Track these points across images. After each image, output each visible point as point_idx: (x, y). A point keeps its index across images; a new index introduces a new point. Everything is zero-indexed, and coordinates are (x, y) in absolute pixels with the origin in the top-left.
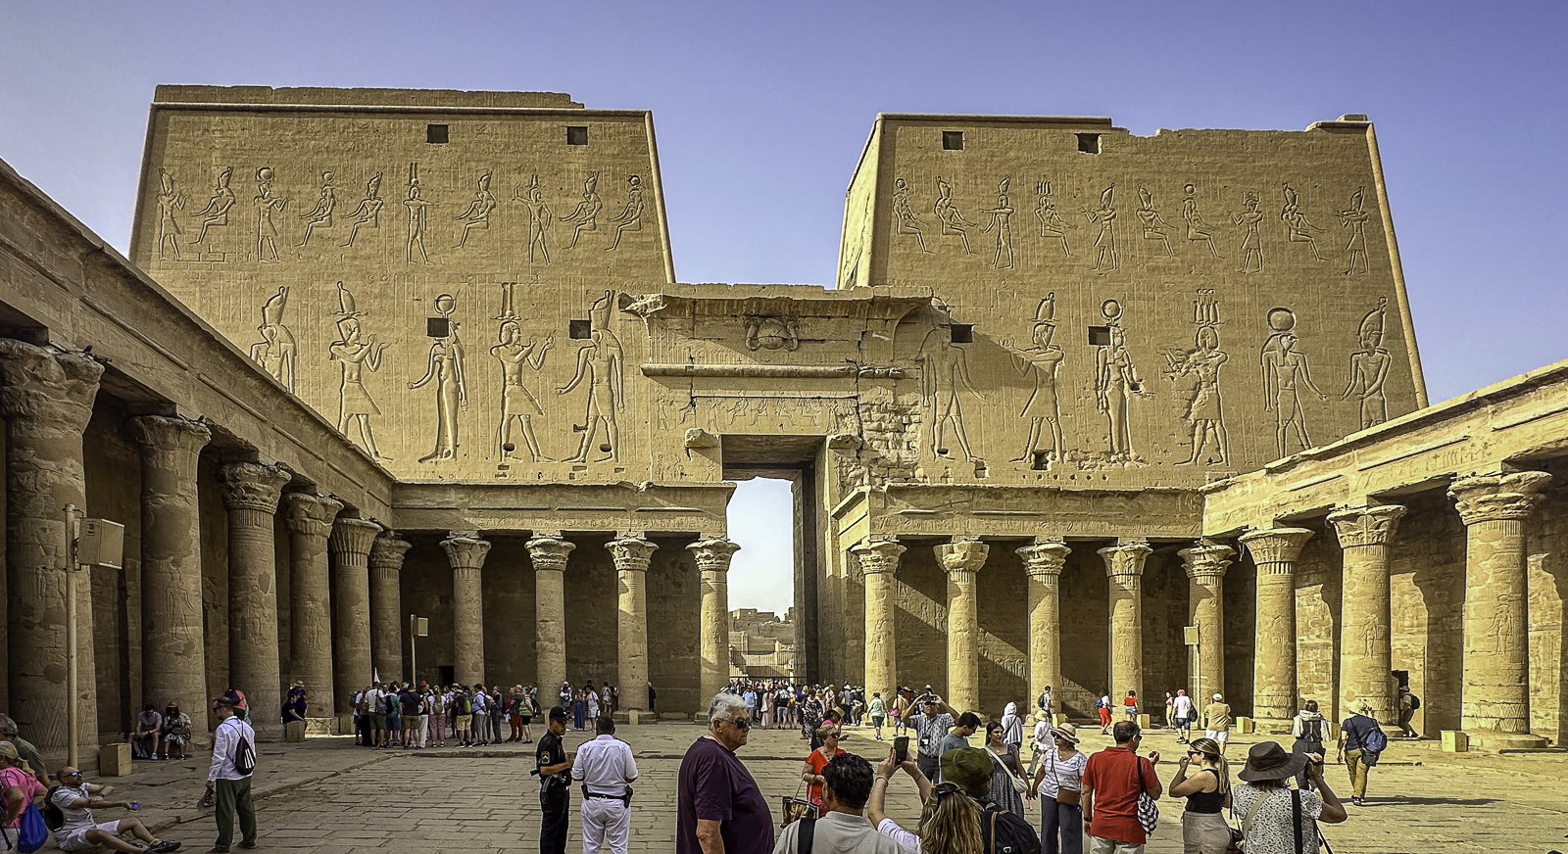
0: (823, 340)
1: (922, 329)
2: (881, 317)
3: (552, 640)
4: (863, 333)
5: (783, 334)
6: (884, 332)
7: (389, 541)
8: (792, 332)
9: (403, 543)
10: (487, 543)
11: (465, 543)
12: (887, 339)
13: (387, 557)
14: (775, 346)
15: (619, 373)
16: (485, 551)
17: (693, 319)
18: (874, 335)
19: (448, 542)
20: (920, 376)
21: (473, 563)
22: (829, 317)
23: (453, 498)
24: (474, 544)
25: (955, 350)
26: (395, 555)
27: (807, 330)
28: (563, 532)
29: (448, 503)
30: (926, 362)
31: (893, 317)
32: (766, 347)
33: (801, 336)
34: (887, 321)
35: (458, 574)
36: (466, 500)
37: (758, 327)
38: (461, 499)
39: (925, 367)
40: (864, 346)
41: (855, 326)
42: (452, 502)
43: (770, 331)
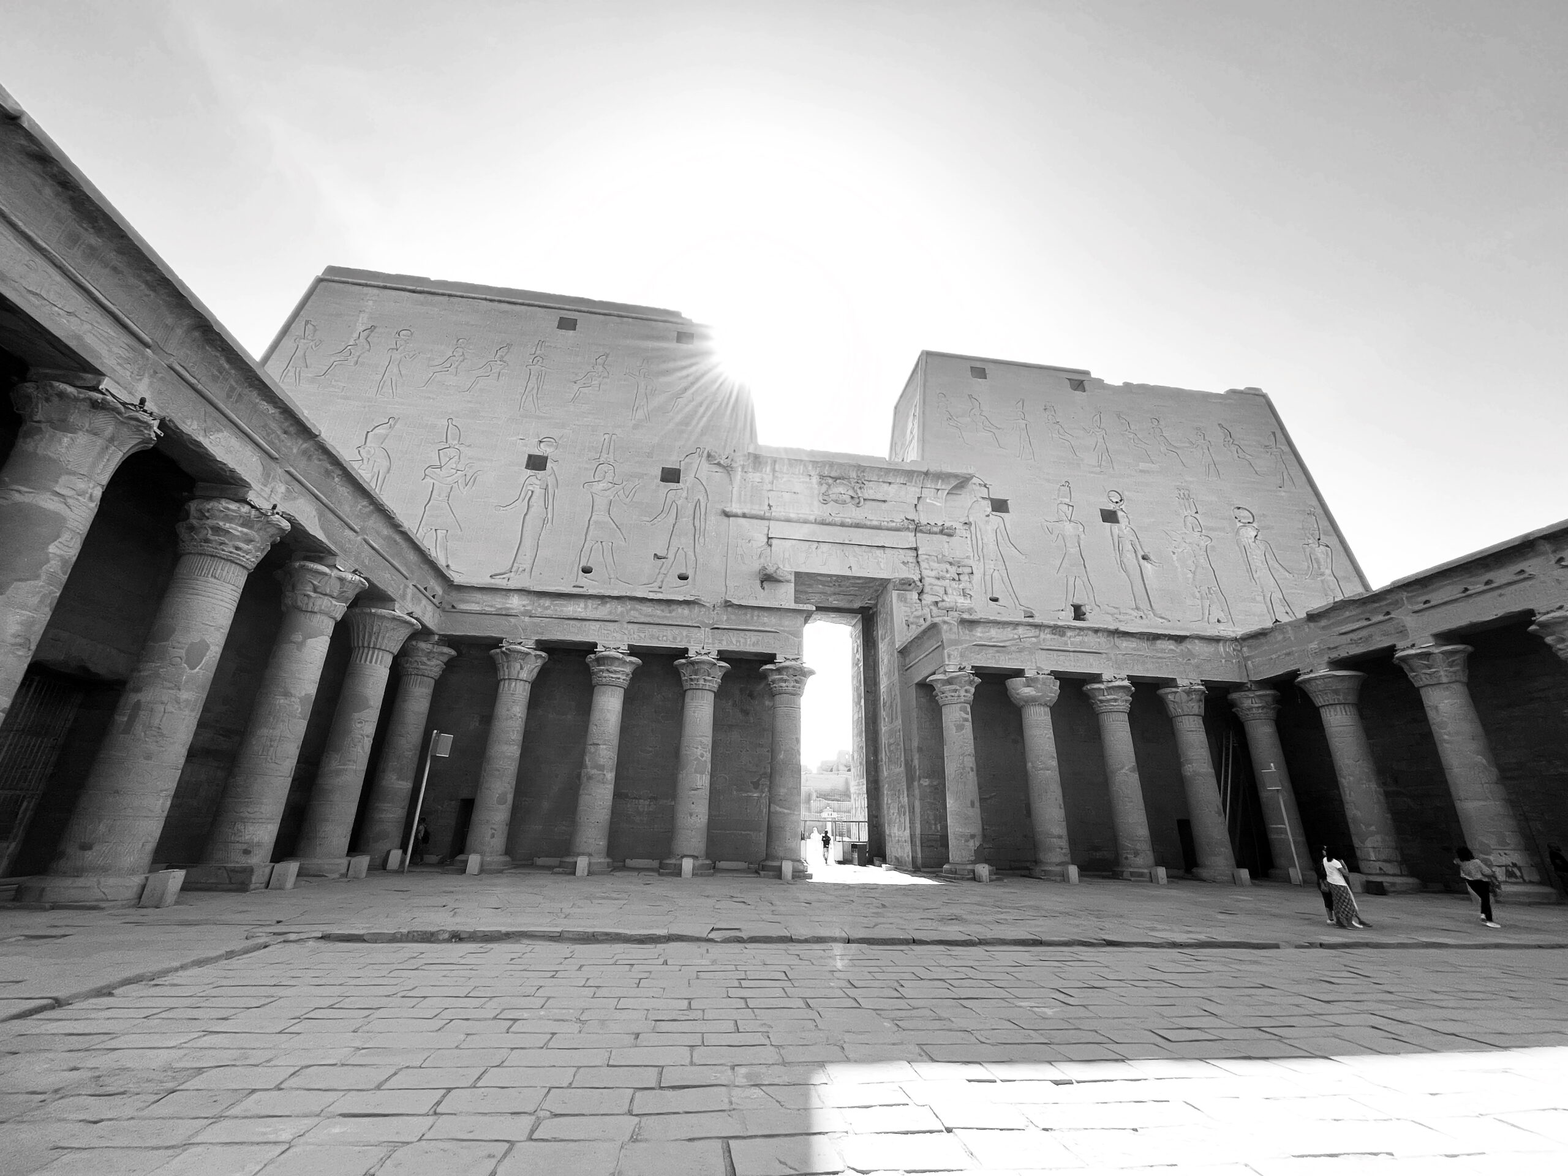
0: (884, 501)
1: (965, 499)
2: (933, 487)
3: (601, 768)
4: (919, 498)
5: (851, 493)
6: (936, 498)
7: (430, 646)
8: (859, 491)
9: (446, 650)
10: (544, 654)
11: (519, 652)
12: (939, 504)
13: (424, 664)
14: (844, 503)
15: (703, 513)
16: (540, 663)
17: (773, 475)
18: (928, 501)
19: (498, 650)
20: (969, 536)
21: (524, 675)
22: (890, 483)
23: (515, 603)
24: (528, 654)
25: (996, 519)
26: (434, 662)
27: (871, 492)
28: (630, 647)
29: (508, 609)
30: (973, 525)
31: (943, 487)
32: (836, 501)
33: (866, 496)
34: (938, 490)
35: (504, 687)
36: (529, 608)
37: (829, 486)
38: (524, 606)
39: (972, 529)
40: (919, 507)
41: (911, 492)
42: (513, 609)
43: (841, 490)
